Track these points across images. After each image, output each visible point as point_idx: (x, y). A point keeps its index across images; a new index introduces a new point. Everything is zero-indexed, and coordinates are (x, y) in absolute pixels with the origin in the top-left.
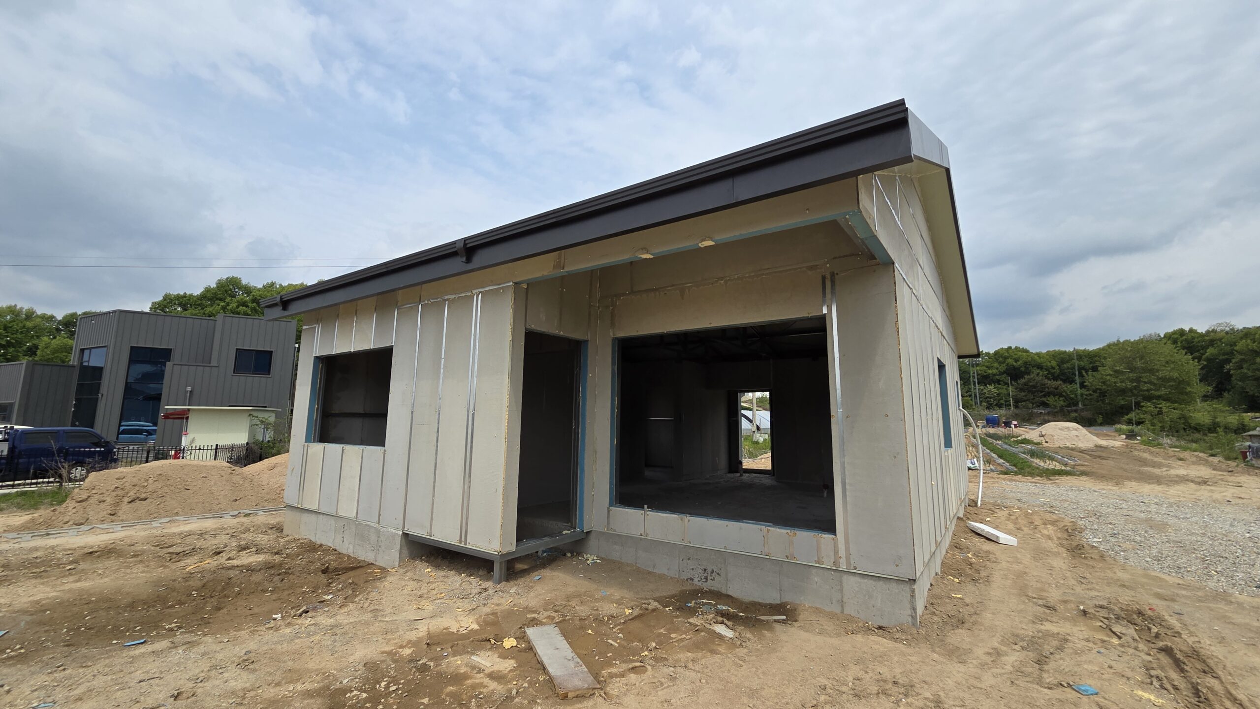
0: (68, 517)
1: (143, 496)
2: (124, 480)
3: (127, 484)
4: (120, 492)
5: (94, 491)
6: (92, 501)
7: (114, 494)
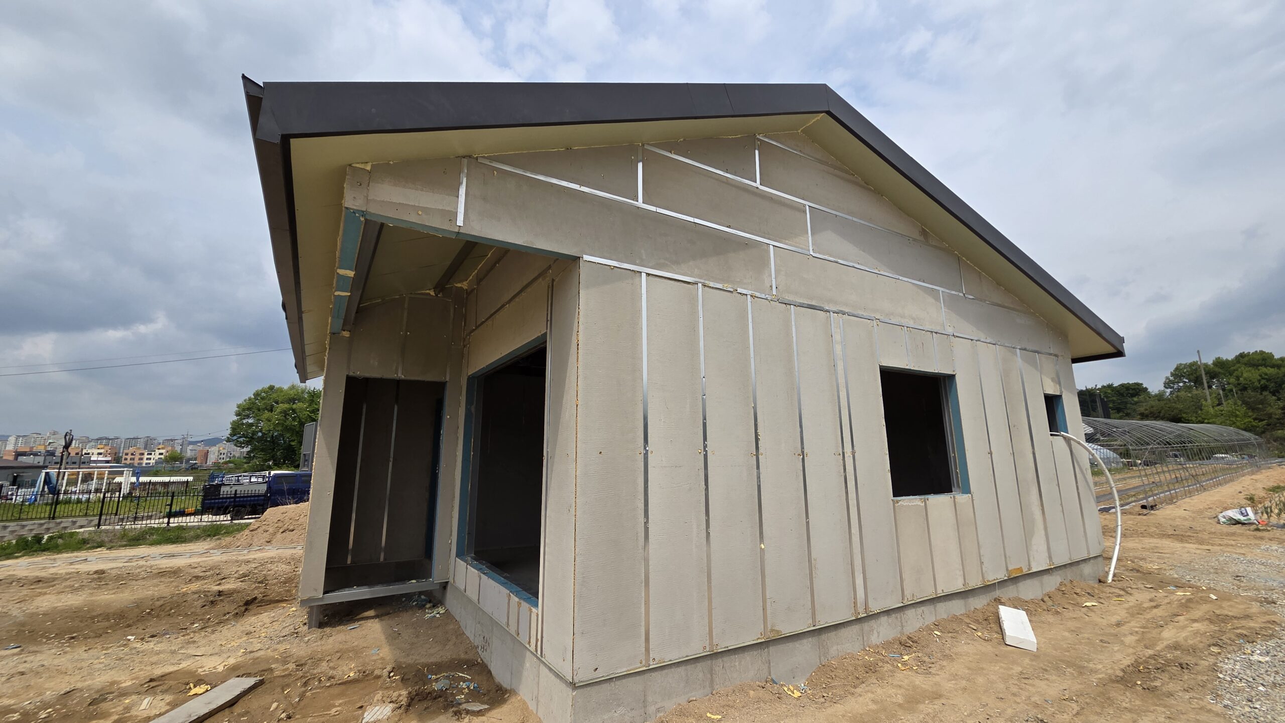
0: (240, 543)
1: (291, 528)
2: (286, 514)
3: (287, 518)
4: (280, 524)
5: (264, 523)
6: (259, 530)
7: (277, 525)
